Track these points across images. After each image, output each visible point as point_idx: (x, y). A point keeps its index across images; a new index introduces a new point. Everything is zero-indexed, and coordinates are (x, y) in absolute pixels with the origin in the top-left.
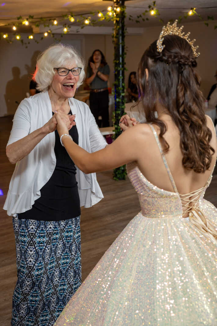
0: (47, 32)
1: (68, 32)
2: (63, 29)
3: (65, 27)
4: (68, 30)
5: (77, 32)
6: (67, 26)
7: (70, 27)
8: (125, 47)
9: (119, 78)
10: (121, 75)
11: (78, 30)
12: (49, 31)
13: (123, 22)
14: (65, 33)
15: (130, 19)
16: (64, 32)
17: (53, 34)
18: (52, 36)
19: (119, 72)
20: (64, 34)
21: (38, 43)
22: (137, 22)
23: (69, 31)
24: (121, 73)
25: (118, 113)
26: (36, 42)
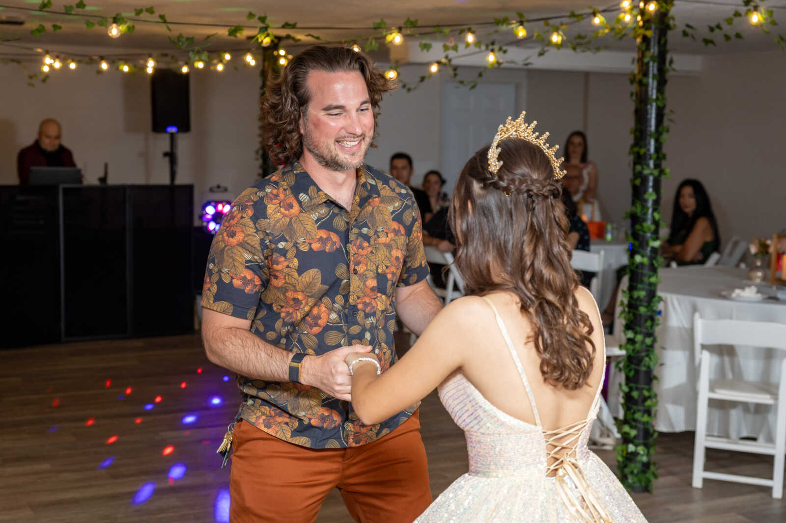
0: (439, 63)
1: (498, 63)
2: (487, 55)
3: (492, 51)
4: (496, 57)
5: (527, 64)
7: (505, 52)
8: (667, 111)
9: (646, 196)
10: (651, 190)
11: (529, 61)
12: (444, 60)
13: (663, 41)
14: (489, 66)
15: (685, 34)
16: (487, 62)
17: (455, 68)
18: (451, 72)
19: (644, 180)
20: (485, 68)
21: (409, 90)
22: (707, 42)
23: (501, 61)
24: (651, 184)
25: (638, 298)
26: (404, 86)
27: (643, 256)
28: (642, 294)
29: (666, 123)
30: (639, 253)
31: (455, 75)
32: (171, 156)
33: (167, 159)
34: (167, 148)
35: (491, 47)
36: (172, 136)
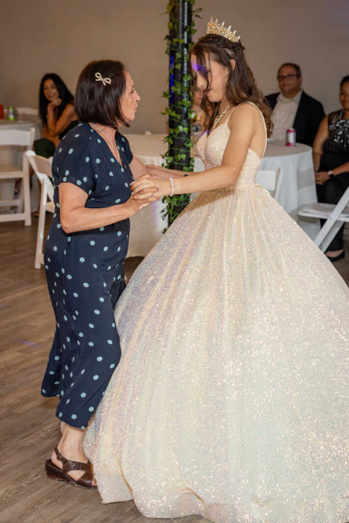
24: (186, 69)
25: (182, 159)
27: (184, 127)
28: (184, 156)
29: (194, 18)
30: (180, 124)
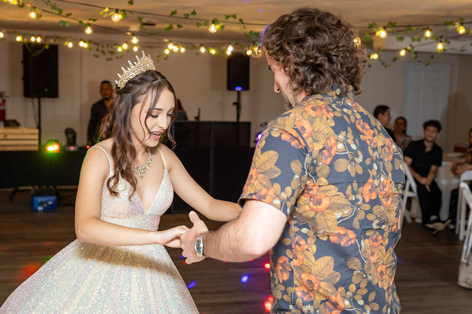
0: (406, 49)
1: (444, 50)
2: (436, 45)
3: (441, 42)
4: (444, 46)
5: (463, 51)
6: (443, 40)
7: (449, 43)
11: (465, 48)
12: (409, 48)
14: (439, 52)
16: (437, 49)
17: (416, 53)
18: (413, 55)
20: (436, 53)
21: (386, 66)
23: (446, 48)
26: (383, 64)
31: (416, 57)
32: (238, 105)
33: (235, 107)
34: (235, 100)
35: (440, 40)
36: (239, 93)
